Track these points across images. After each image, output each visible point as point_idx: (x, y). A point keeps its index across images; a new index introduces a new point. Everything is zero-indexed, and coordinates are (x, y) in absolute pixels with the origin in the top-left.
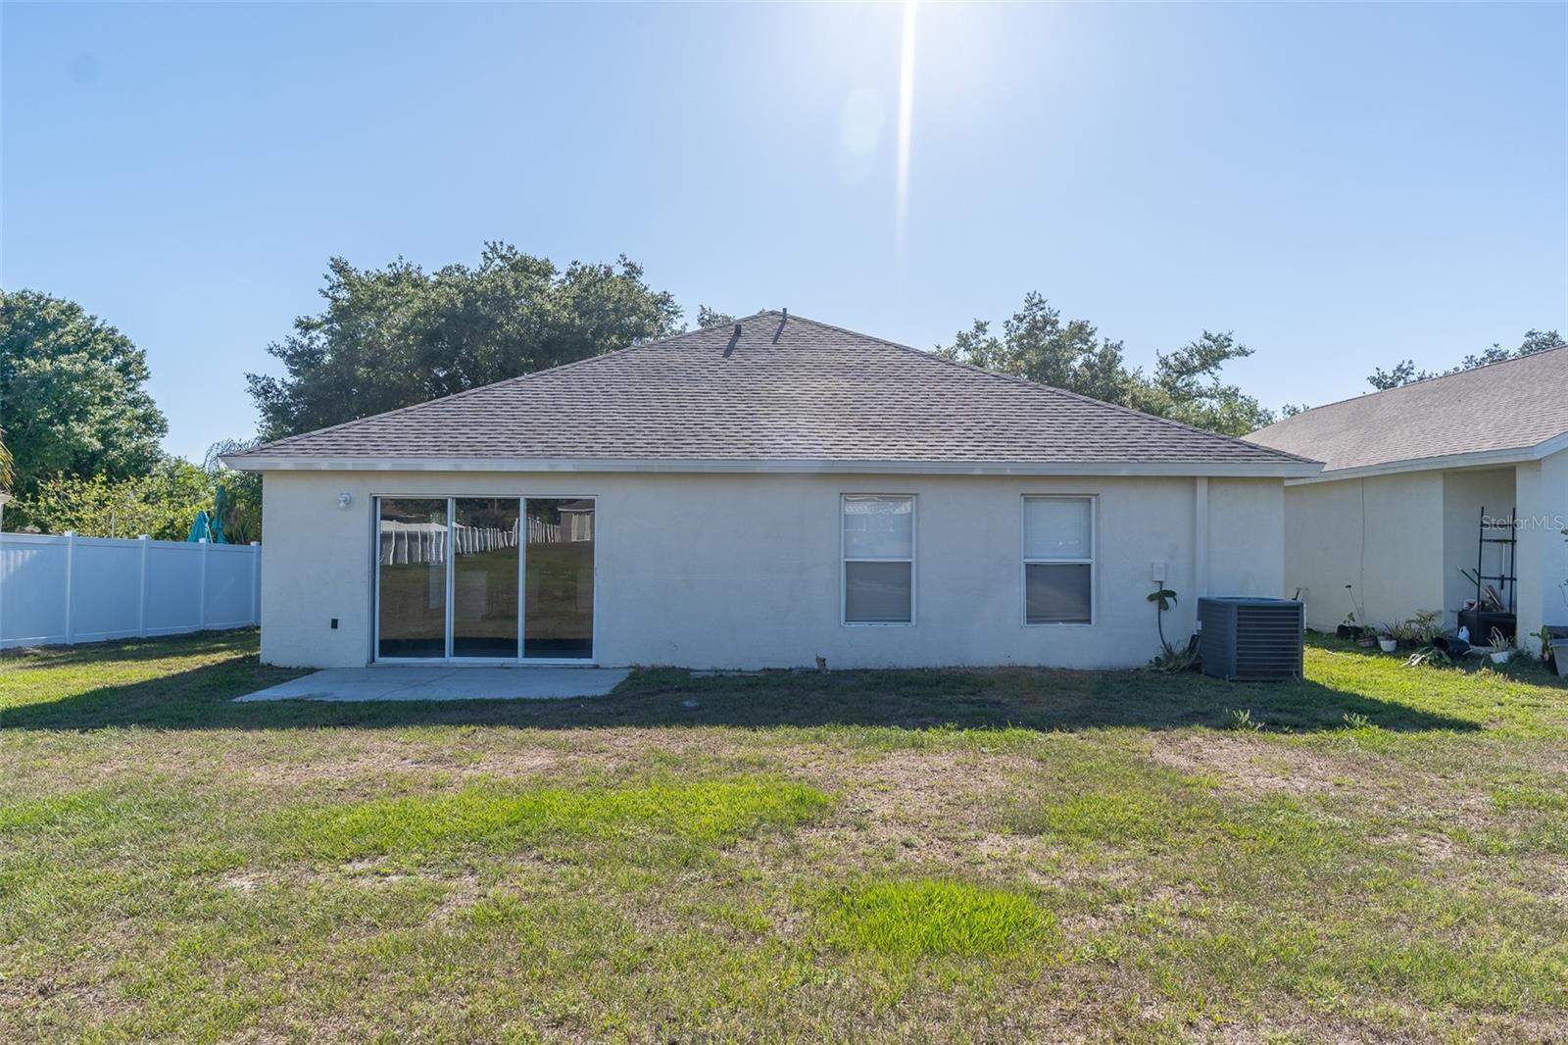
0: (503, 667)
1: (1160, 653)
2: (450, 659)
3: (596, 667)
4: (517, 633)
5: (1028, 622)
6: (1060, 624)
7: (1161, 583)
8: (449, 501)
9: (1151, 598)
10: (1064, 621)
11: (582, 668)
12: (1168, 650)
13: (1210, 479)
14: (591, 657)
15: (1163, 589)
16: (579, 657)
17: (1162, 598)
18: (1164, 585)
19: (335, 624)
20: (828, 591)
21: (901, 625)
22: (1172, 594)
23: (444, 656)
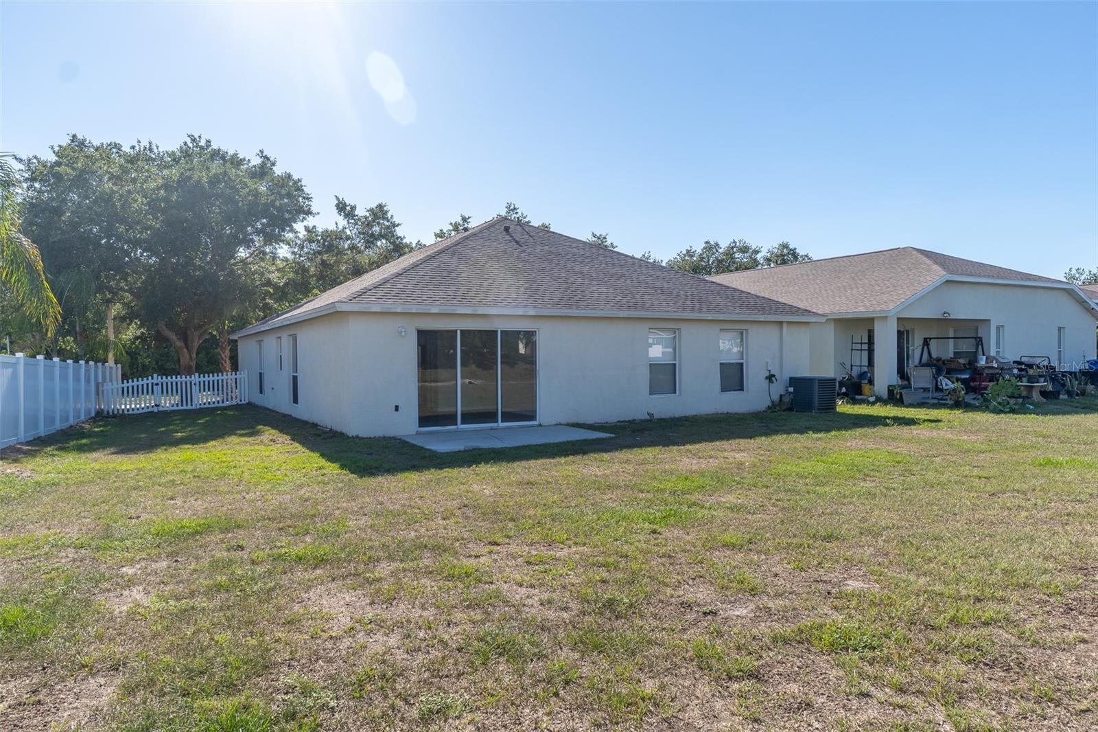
0: (492, 429)
1: (770, 404)
2: (461, 427)
3: (540, 425)
5: (722, 391)
6: (732, 392)
7: (770, 371)
8: (459, 332)
9: (766, 378)
10: (734, 390)
11: (533, 426)
12: (773, 402)
13: (788, 323)
14: (536, 420)
15: (771, 374)
16: (531, 421)
17: (770, 378)
18: (772, 372)
19: (397, 408)
20: (643, 378)
21: (673, 395)
22: (774, 376)
23: (456, 424)
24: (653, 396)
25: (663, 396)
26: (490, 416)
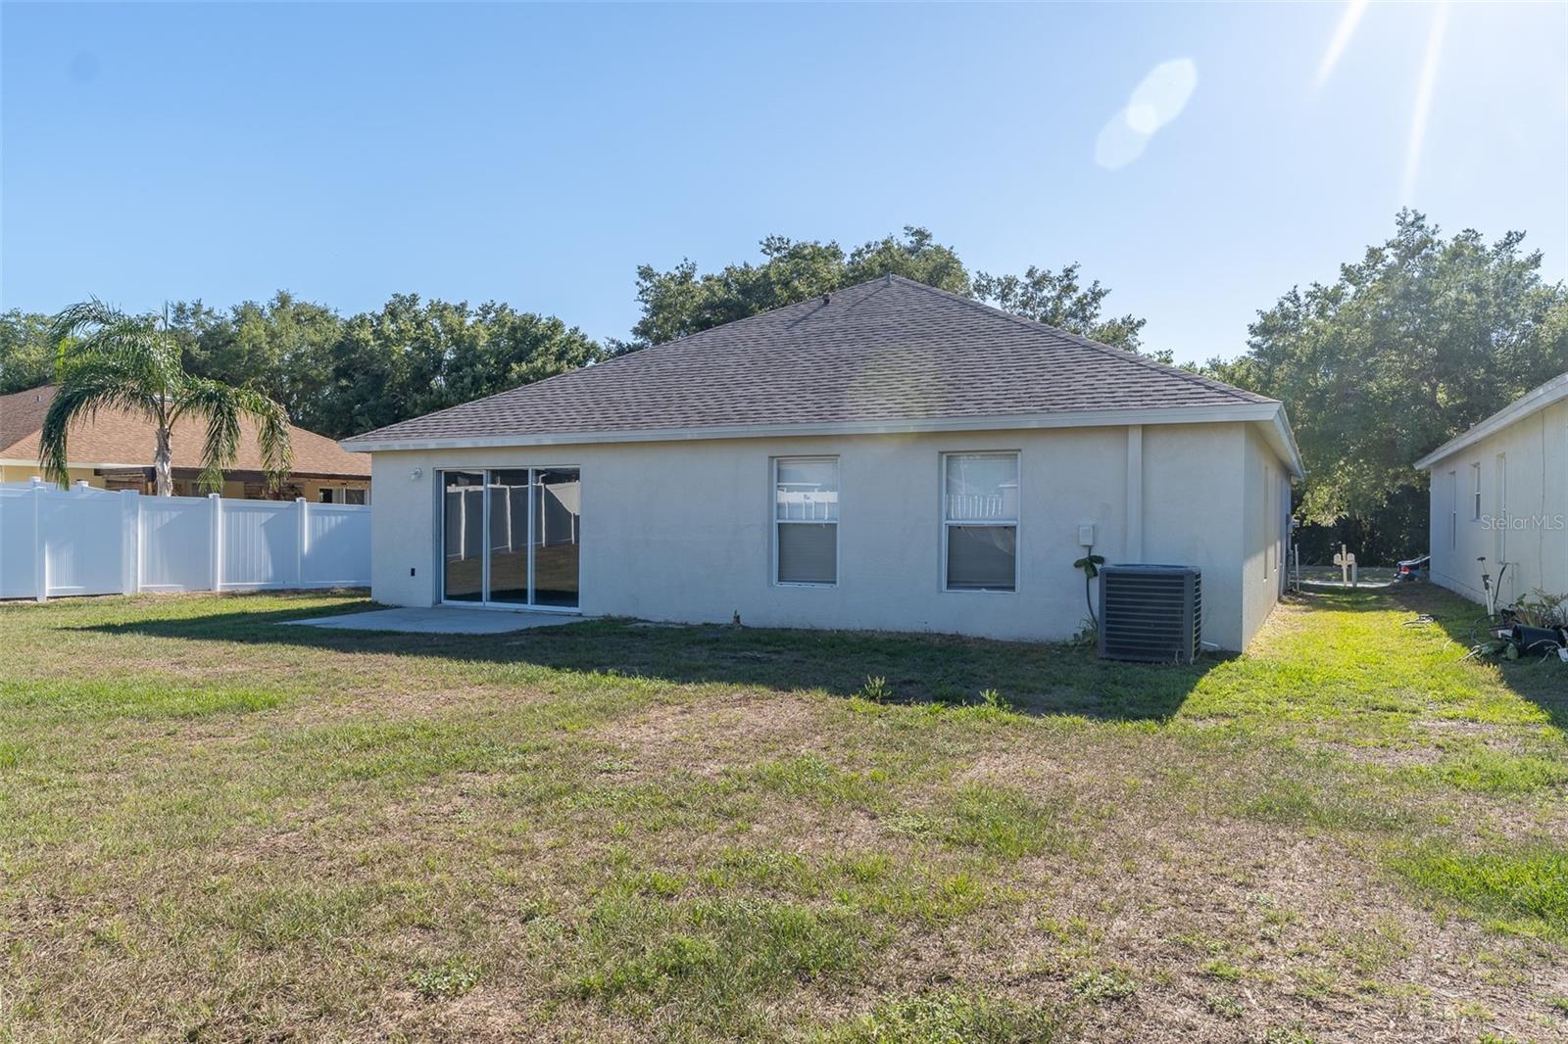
0: (517, 612)
2: (488, 604)
3: (582, 615)
4: (526, 583)
5: (948, 587)
6: (984, 590)
7: (1090, 548)
8: (485, 473)
9: (1078, 565)
10: (987, 588)
13: (1145, 428)
14: (577, 606)
15: (1092, 554)
16: (570, 606)
17: (1091, 564)
18: (1093, 550)
19: (413, 572)
20: (758, 551)
21: (827, 586)
22: (1099, 559)
23: (481, 601)
24: (785, 585)
25: (809, 586)
26: (519, 595)
